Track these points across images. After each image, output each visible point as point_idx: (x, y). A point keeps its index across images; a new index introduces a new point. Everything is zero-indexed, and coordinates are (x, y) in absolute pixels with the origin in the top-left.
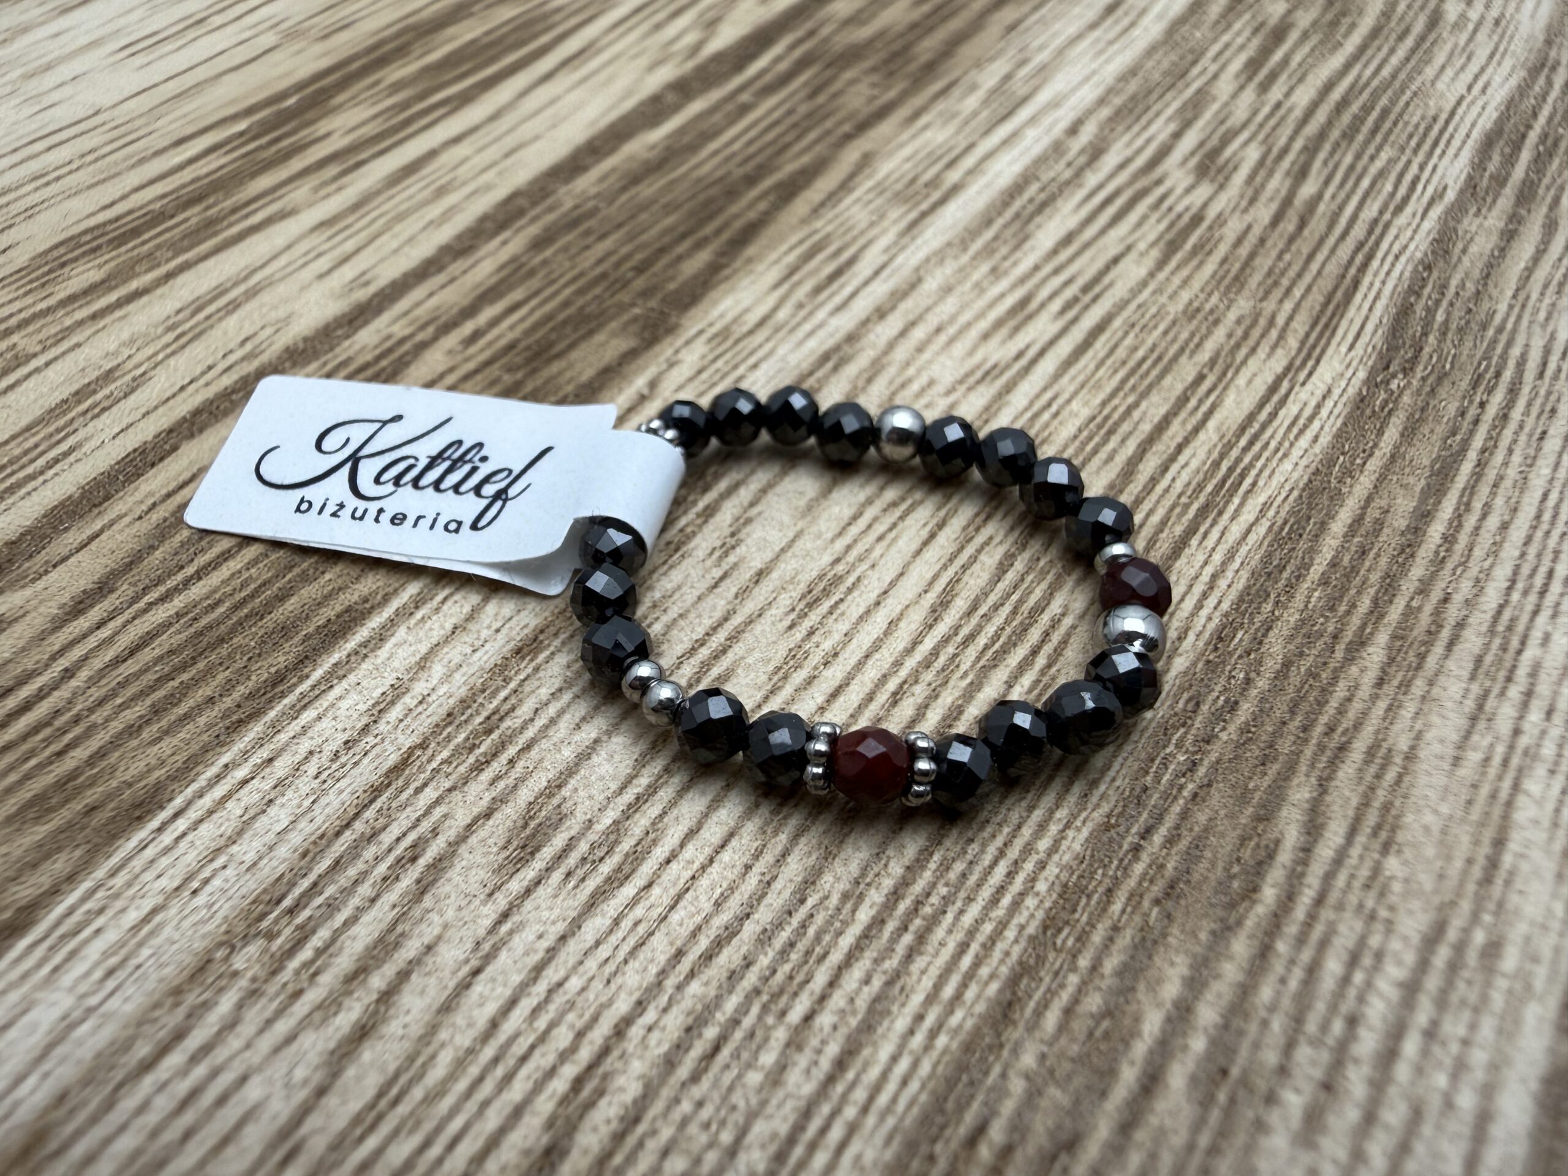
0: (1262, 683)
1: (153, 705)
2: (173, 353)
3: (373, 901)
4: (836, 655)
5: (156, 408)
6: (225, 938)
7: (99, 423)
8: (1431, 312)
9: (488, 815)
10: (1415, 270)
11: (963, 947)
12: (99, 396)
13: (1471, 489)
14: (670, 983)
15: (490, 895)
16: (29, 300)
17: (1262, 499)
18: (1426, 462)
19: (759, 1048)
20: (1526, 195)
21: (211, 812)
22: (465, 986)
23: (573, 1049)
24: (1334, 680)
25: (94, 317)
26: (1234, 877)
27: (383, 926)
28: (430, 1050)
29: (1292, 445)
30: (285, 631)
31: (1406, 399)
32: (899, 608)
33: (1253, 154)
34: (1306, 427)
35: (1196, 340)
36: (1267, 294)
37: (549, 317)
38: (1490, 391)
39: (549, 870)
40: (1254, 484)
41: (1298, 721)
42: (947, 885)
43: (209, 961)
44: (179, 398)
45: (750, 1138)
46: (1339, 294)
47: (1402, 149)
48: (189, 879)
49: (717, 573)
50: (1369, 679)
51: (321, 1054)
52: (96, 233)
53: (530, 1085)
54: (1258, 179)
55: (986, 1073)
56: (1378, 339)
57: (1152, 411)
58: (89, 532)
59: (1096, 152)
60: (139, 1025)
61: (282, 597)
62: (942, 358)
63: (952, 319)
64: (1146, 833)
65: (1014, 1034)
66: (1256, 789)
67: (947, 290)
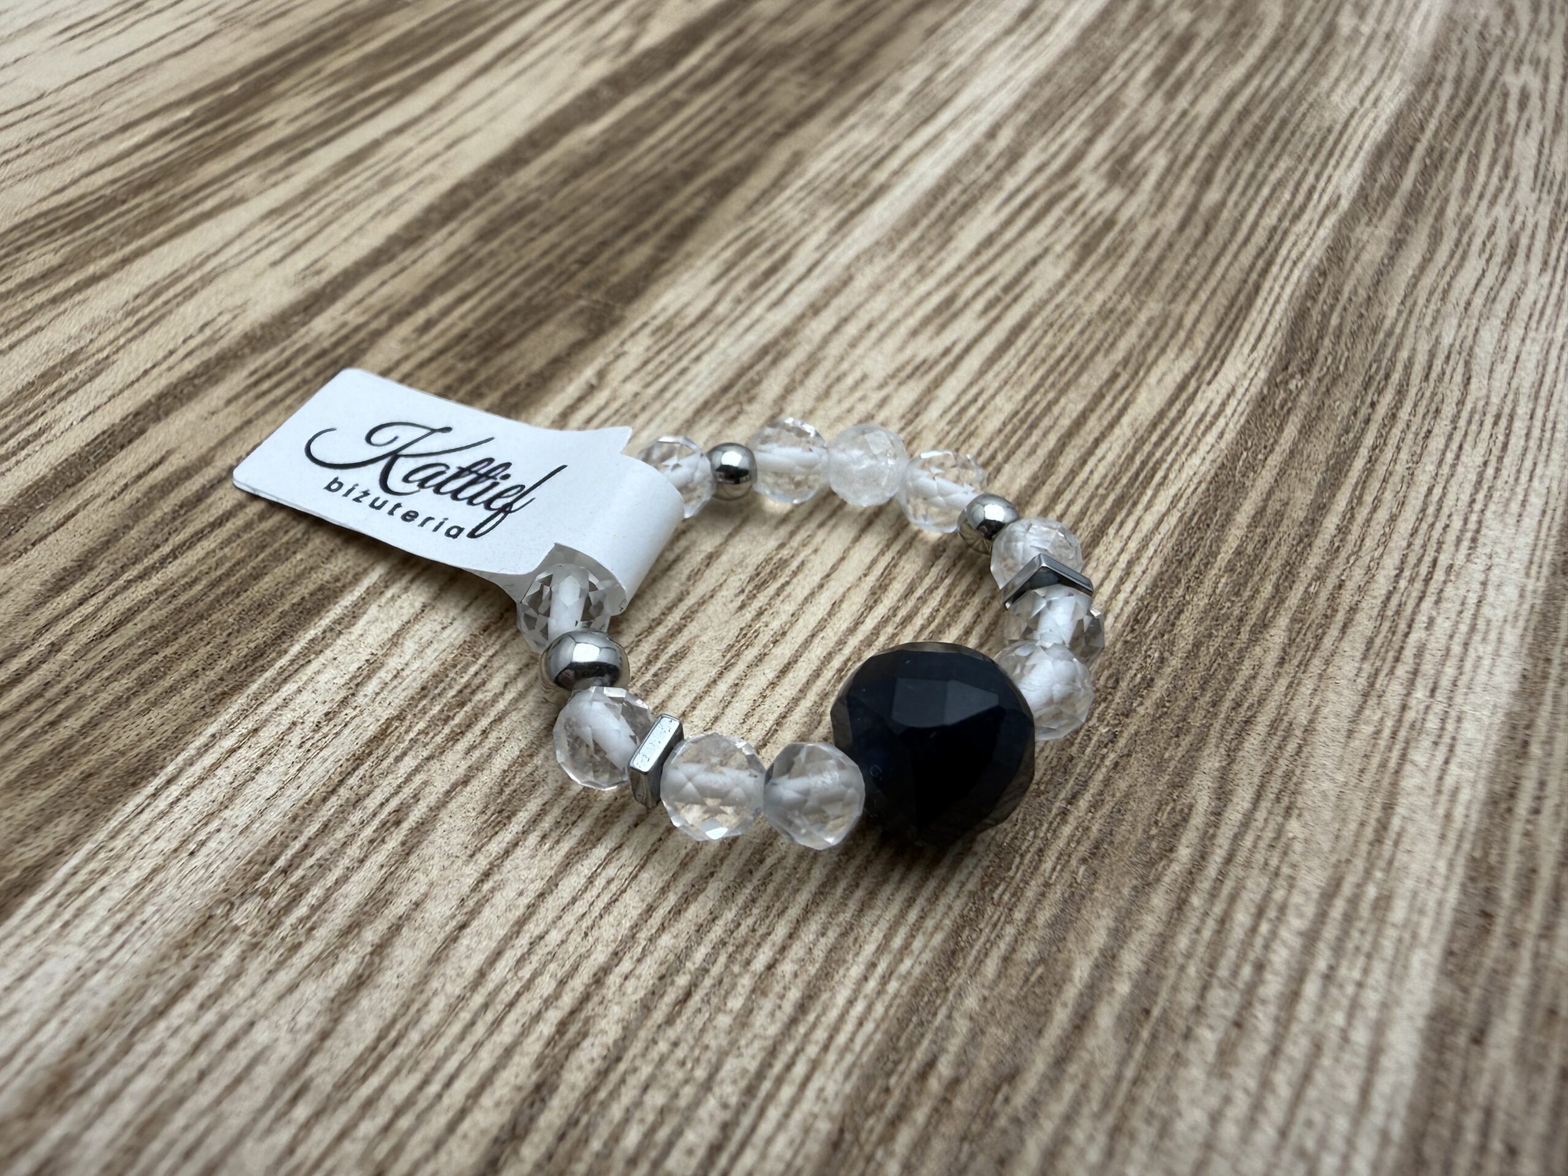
0: (1175, 662)
1: (139, 678)
2: (134, 338)
3: (362, 861)
4: (784, 634)
5: (121, 391)
7: (66, 406)
8: (1326, 316)
9: (465, 782)
10: (1312, 276)
12: (65, 379)
13: (1363, 483)
14: (643, 936)
15: (472, 856)
18: (1322, 458)
19: (727, 993)
20: (1414, 206)
22: (453, 939)
23: (556, 996)
24: (1240, 659)
27: (373, 884)
28: (424, 997)
30: (262, 608)
31: (1304, 398)
33: (1161, 160)
34: (1212, 424)
38: (1380, 392)
39: (525, 833)
40: (1166, 477)
41: (1208, 696)
43: (210, 917)
44: (143, 382)
45: (723, 1074)
46: (1242, 298)
47: (1299, 159)
48: (184, 842)
53: (518, 1029)
54: (1166, 186)
55: (935, 1014)
56: (1278, 341)
58: (64, 511)
59: (1014, 155)
60: (149, 975)
61: (257, 576)
62: (873, 354)
63: (882, 316)
64: (1073, 799)
65: (958, 980)
66: (1171, 758)
67: (877, 288)
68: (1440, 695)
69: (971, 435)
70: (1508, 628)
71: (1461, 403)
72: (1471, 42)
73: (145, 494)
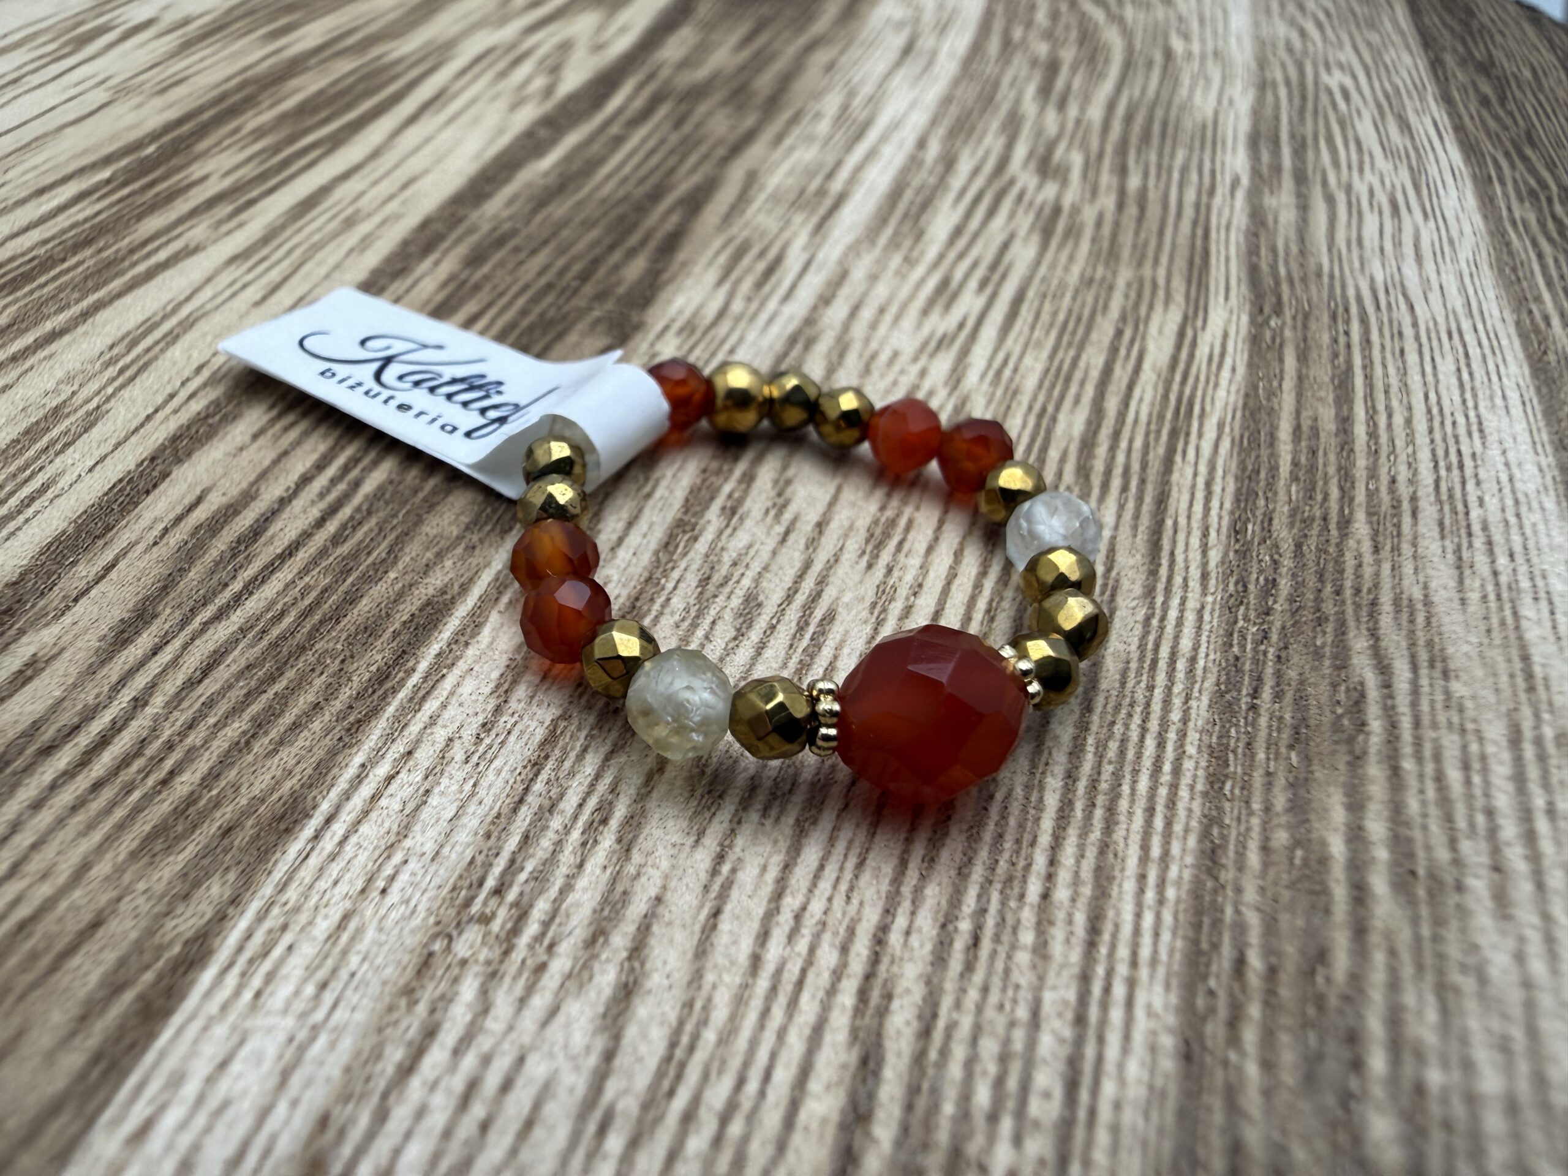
0: (1287, 563)
1: (253, 719)
2: (124, 386)
3: (581, 866)
4: (920, 586)
5: (126, 439)
6: (438, 929)
7: (67, 458)
8: (1274, 267)
9: (660, 769)
10: (1246, 237)
11: (1150, 811)
12: (55, 432)
13: (1370, 394)
14: (907, 889)
17: (1215, 419)
18: (1327, 379)
20: (1301, 178)
21: (366, 813)
22: (711, 928)
23: (843, 965)
24: (1340, 552)
26: (1340, 717)
27: (602, 887)
28: (704, 994)
29: (1217, 376)
30: (370, 630)
31: (1288, 333)
33: (1077, 159)
34: (1221, 362)
35: (1101, 303)
36: (1140, 264)
38: (1347, 322)
39: (744, 808)
40: (1203, 410)
41: (1329, 589)
42: (1110, 763)
43: (431, 955)
44: (149, 426)
45: (1045, 1009)
46: (1198, 260)
47: (1191, 150)
48: (370, 880)
49: (780, 529)
50: (1367, 547)
51: (592, 1020)
53: (817, 1006)
54: (1091, 178)
56: (1244, 291)
57: (1093, 362)
58: (101, 564)
59: (949, 162)
60: (380, 1030)
61: (351, 599)
62: (896, 334)
63: (889, 301)
64: (1255, 693)
65: (1227, 876)
66: (1324, 645)
67: (873, 278)
68: (1520, 559)
69: (1016, 393)
70: (1543, 497)
71: (1415, 325)
72: (1283, 54)
73: (193, 535)
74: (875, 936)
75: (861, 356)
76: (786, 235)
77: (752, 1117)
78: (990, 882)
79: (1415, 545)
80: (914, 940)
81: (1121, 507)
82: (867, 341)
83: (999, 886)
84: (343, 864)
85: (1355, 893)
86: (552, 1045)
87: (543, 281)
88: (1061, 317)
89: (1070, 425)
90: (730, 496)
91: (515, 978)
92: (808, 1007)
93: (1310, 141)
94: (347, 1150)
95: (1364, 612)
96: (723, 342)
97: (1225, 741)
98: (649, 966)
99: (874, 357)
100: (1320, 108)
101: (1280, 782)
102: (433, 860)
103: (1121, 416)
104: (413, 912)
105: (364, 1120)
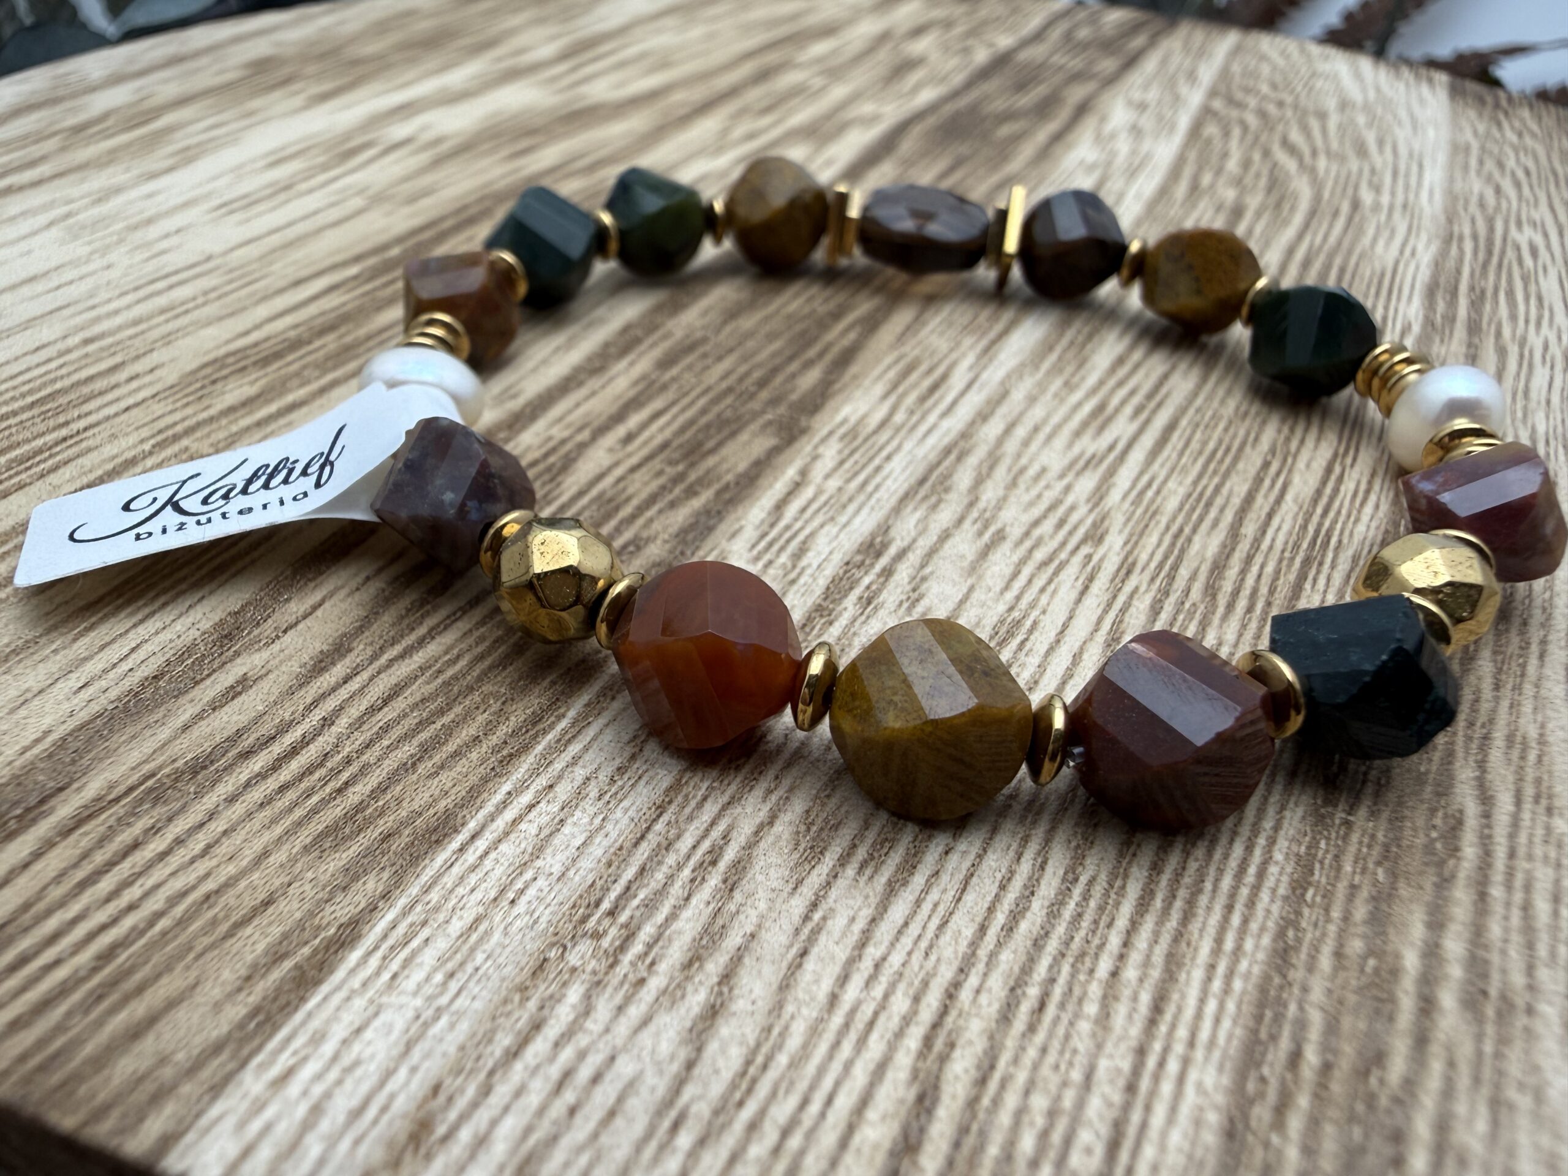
6: (555, 939)
11: (1229, 908)
16: (189, 411)
17: (1350, 552)
21: (507, 834)
25: (259, 424)
26: (1434, 840)
29: (1359, 512)
32: (1078, 644)
35: (1252, 436)
37: (691, 422)
51: (679, 1033)
52: (239, 356)
57: (1236, 489)
74: (947, 990)
75: (1010, 470)
76: (954, 356)
77: (811, 1134)
78: (1063, 955)
79: (1537, 686)
80: (983, 999)
81: (1244, 626)
82: (1019, 456)
83: (1071, 960)
84: (481, 875)
85: (1422, 1005)
86: (642, 1049)
87: (724, 385)
88: (1211, 445)
89: (1204, 547)
90: (868, 588)
91: (616, 990)
92: (876, 1047)
93: (1489, 294)
94: (453, 1115)
95: (1474, 746)
96: (881, 449)
97: (1313, 851)
98: (736, 992)
99: (1022, 471)
100: (1506, 262)
101: (1364, 893)
102: (559, 879)
103: (1257, 542)
104: (536, 922)
105: (471, 1091)
